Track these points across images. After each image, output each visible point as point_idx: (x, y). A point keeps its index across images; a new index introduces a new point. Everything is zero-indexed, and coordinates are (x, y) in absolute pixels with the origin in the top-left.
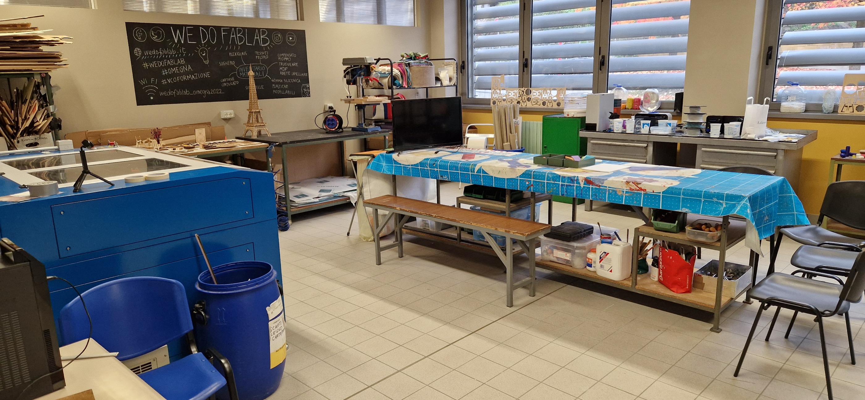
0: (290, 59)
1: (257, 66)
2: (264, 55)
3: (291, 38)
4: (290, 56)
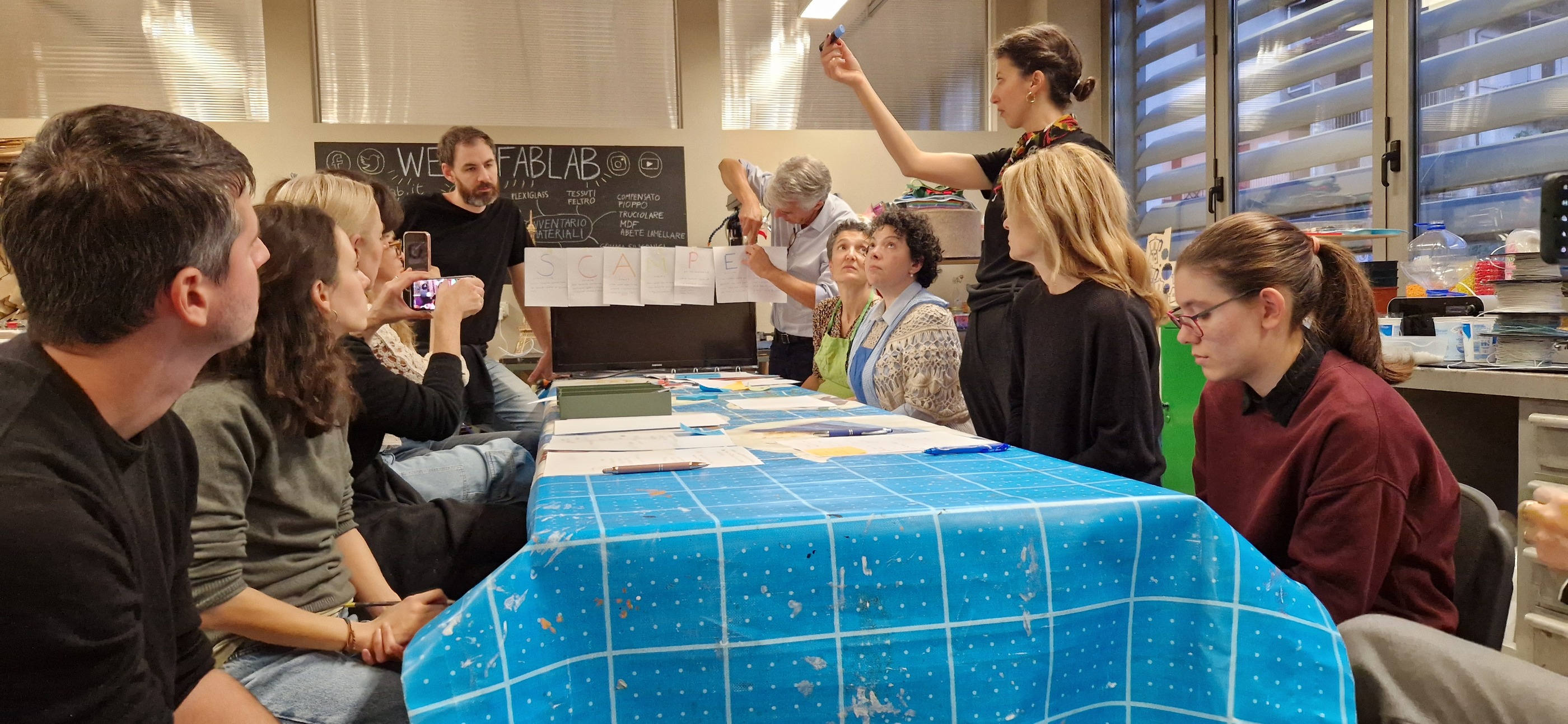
0: (644, 205)
1: (570, 217)
2: (587, 197)
3: (649, 164)
4: (646, 199)
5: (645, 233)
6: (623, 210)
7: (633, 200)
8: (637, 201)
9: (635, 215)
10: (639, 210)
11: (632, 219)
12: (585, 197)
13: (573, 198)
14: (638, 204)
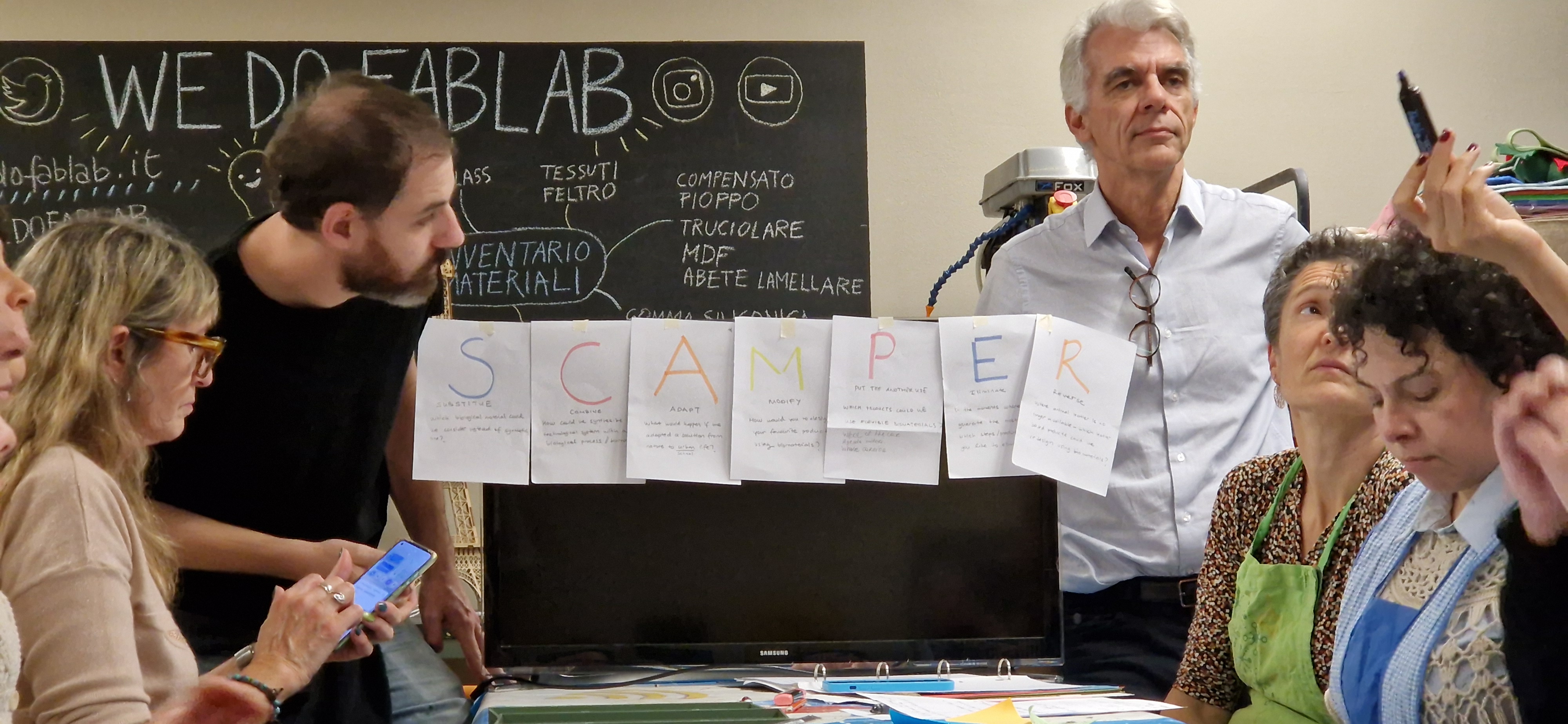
0: (750, 202)
1: (546, 237)
2: (596, 180)
4: (756, 183)
5: (751, 280)
6: (689, 213)
7: (718, 189)
8: (729, 191)
9: (726, 228)
10: (735, 214)
11: (717, 241)
12: (587, 181)
13: (556, 184)
14: (733, 199)
